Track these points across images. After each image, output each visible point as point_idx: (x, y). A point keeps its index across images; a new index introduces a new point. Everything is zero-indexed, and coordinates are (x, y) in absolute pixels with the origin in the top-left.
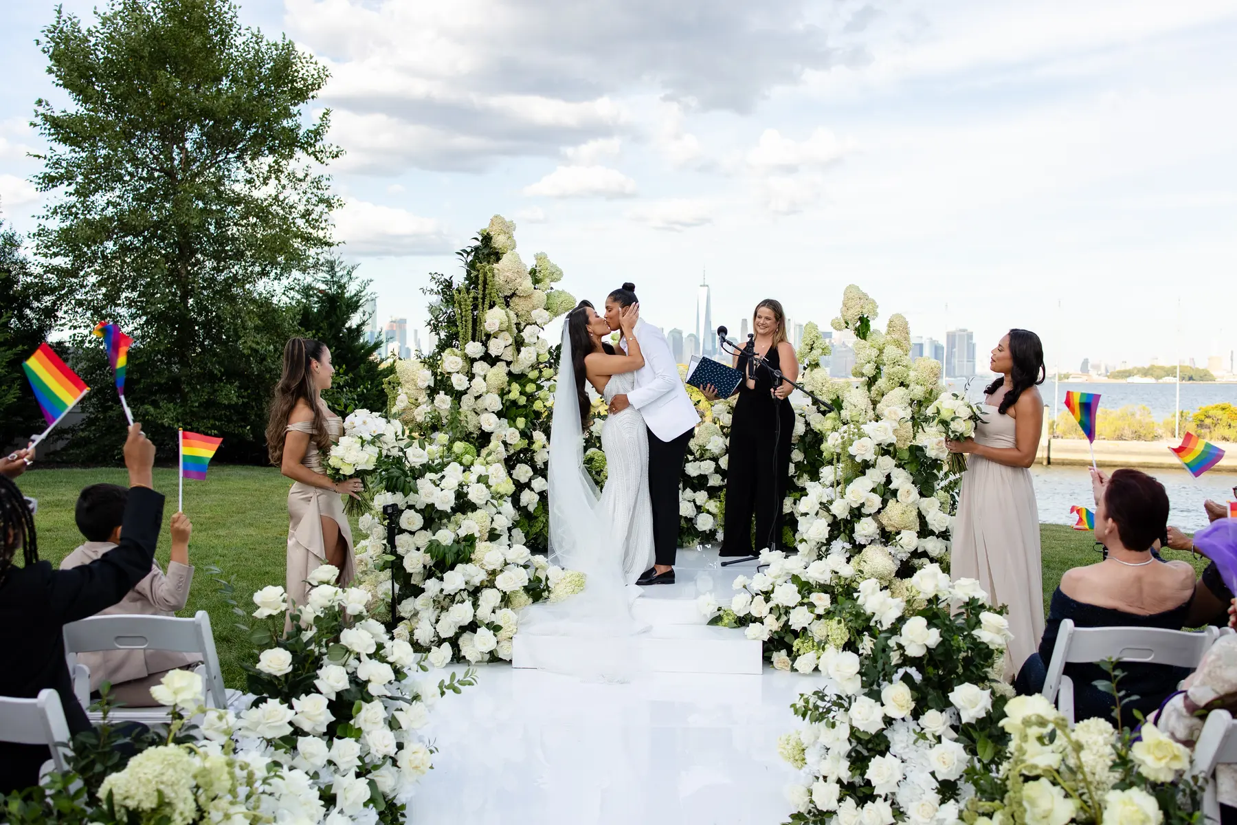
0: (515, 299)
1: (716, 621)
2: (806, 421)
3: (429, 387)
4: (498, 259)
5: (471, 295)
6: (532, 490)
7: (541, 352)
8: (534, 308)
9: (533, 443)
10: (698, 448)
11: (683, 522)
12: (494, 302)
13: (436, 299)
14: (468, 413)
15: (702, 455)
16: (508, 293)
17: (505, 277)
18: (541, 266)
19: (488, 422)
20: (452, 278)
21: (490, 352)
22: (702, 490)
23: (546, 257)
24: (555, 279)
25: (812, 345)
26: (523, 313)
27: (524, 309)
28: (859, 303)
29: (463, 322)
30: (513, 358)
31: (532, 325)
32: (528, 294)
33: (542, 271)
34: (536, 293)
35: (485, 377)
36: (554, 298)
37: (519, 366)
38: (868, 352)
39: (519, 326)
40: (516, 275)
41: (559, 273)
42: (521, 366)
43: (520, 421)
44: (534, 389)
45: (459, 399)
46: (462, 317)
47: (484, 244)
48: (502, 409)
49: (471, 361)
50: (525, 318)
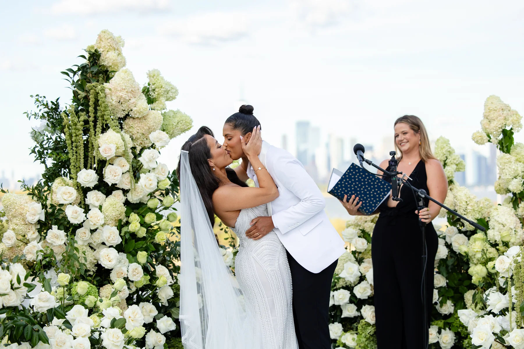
0: (129, 121)
3: (39, 222)
4: (107, 79)
5: (82, 118)
6: (158, 331)
7: (161, 178)
8: (150, 130)
9: (157, 279)
12: (107, 125)
13: (40, 124)
14: (85, 249)
16: (121, 115)
17: (117, 97)
18: (155, 85)
19: (107, 257)
20: (58, 99)
21: (106, 180)
22: (336, 322)
23: (159, 75)
24: (169, 98)
25: (445, 161)
26: (139, 136)
27: (140, 131)
28: (501, 114)
29: (74, 148)
30: (131, 186)
31: (149, 148)
32: (143, 115)
33: (156, 90)
34: (152, 113)
35: (100, 208)
36: (170, 118)
37: (137, 194)
38: (514, 167)
39: (135, 150)
40: (130, 94)
41: (174, 91)
42: (139, 194)
43: (141, 254)
44: (154, 219)
45: (74, 233)
46: (72, 142)
47: (92, 62)
48: (121, 242)
49: (84, 191)
50: (142, 142)
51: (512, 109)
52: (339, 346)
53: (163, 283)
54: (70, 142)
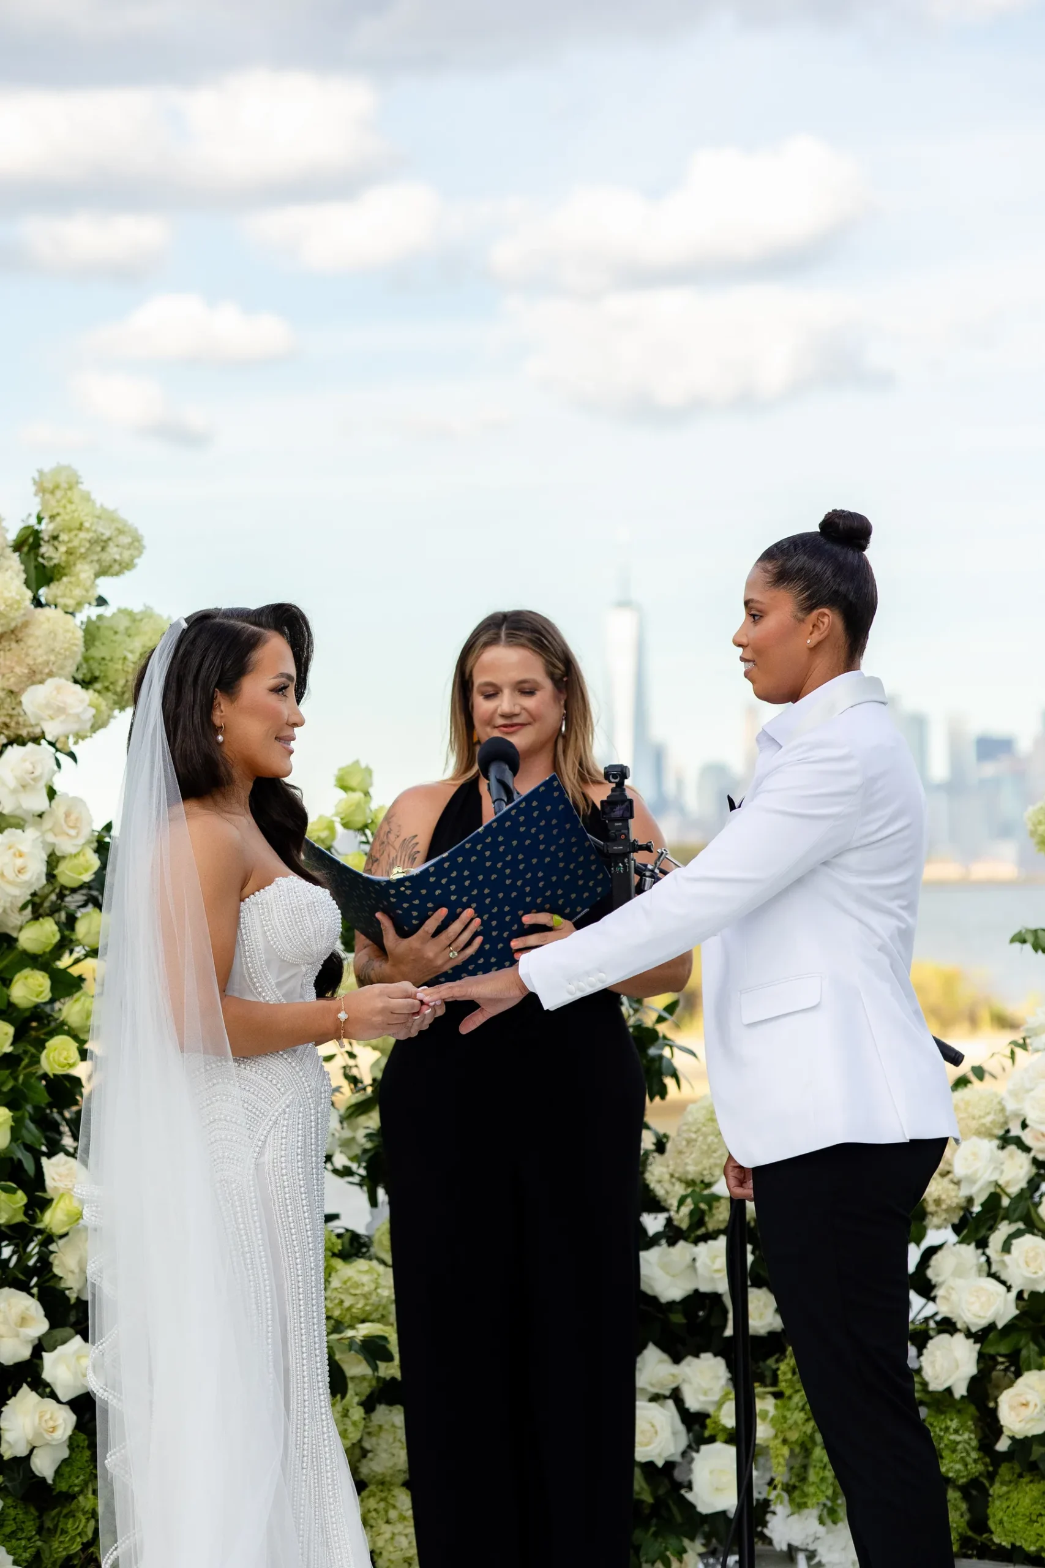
6: (46, 1390)
7: (65, 846)
8: (35, 677)
9: (47, 1202)
10: (680, 1190)
11: (639, 1483)
15: (698, 1218)
18: (58, 519)
22: (705, 1351)
23: (74, 482)
32: (9, 624)
33: (63, 537)
34: (42, 618)
36: (115, 638)
41: (125, 540)
44: (42, 992)
50: (7, 720)
52: (712, 1440)
53: (65, 1218)
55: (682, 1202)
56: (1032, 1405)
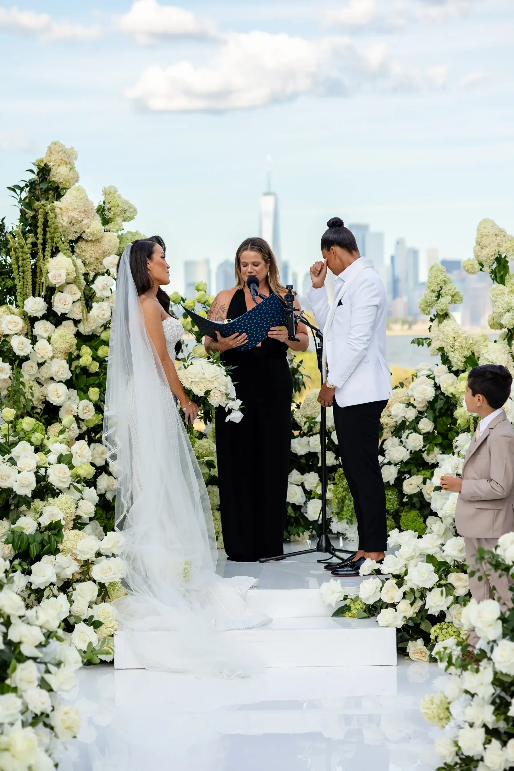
0: (82, 245)
1: (341, 612)
2: (435, 384)
4: (58, 196)
5: (30, 241)
8: (105, 254)
10: (305, 420)
11: (290, 510)
12: (57, 248)
14: (32, 383)
15: (310, 429)
16: (73, 237)
17: (69, 217)
18: (111, 203)
19: (55, 393)
20: (3, 219)
21: (54, 309)
22: (312, 471)
23: (116, 191)
24: (127, 219)
25: (439, 291)
26: (92, 261)
27: (93, 255)
28: (495, 240)
29: (21, 274)
30: (83, 316)
31: (103, 274)
32: (97, 237)
33: (112, 209)
34: (107, 235)
35: (49, 339)
37: (89, 325)
38: (507, 299)
39: (88, 277)
40: (82, 214)
41: (132, 210)
42: (92, 325)
43: (93, 391)
45: (20, 366)
46: (19, 267)
47: (41, 177)
48: (71, 377)
49: (32, 320)
50: (95, 267)
51: (508, 234)
52: (314, 498)
54: (16, 266)
55: (305, 423)
56: (413, 484)
